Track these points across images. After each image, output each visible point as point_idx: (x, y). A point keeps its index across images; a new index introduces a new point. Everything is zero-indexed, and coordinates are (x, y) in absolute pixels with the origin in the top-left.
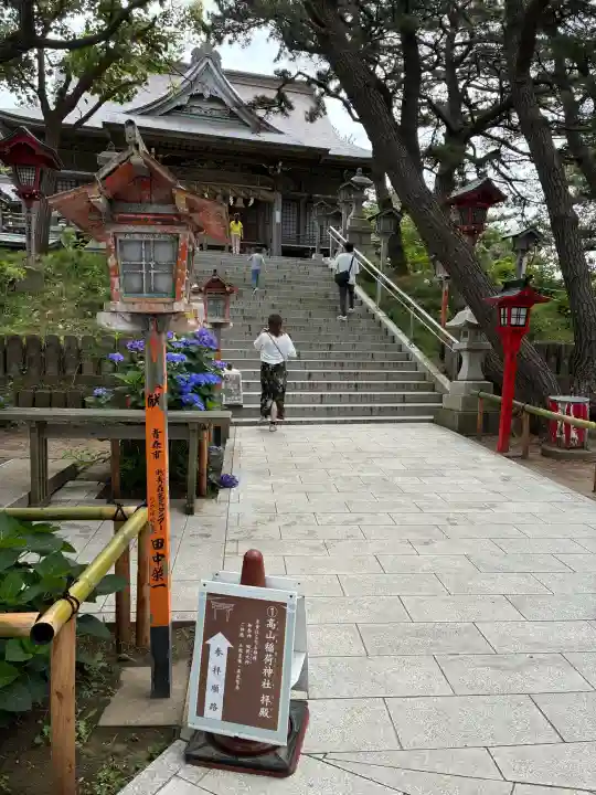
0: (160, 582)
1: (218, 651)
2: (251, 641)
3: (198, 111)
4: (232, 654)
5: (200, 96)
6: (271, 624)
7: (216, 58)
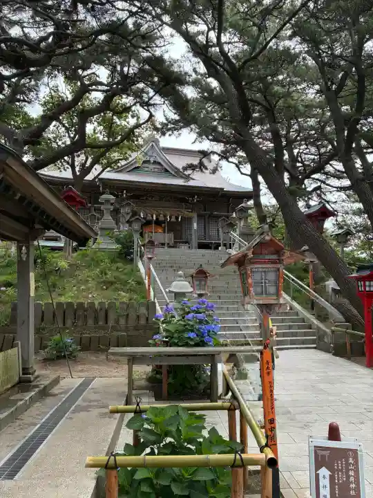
0: (273, 443)
1: (324, 477)
2: (341, 471)
4: (332, 478)
5: (148, 162)
6: (351, 461)
7: (157, 142)
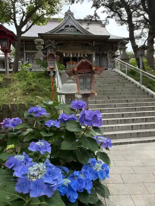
3: (67, 30)
5: (67, 26)
